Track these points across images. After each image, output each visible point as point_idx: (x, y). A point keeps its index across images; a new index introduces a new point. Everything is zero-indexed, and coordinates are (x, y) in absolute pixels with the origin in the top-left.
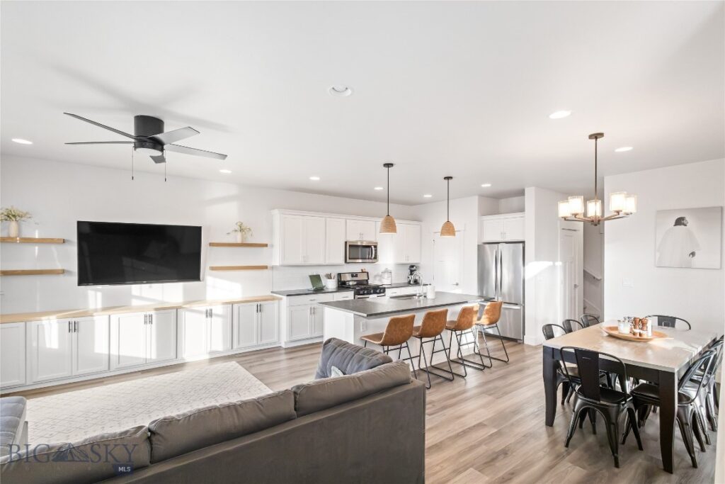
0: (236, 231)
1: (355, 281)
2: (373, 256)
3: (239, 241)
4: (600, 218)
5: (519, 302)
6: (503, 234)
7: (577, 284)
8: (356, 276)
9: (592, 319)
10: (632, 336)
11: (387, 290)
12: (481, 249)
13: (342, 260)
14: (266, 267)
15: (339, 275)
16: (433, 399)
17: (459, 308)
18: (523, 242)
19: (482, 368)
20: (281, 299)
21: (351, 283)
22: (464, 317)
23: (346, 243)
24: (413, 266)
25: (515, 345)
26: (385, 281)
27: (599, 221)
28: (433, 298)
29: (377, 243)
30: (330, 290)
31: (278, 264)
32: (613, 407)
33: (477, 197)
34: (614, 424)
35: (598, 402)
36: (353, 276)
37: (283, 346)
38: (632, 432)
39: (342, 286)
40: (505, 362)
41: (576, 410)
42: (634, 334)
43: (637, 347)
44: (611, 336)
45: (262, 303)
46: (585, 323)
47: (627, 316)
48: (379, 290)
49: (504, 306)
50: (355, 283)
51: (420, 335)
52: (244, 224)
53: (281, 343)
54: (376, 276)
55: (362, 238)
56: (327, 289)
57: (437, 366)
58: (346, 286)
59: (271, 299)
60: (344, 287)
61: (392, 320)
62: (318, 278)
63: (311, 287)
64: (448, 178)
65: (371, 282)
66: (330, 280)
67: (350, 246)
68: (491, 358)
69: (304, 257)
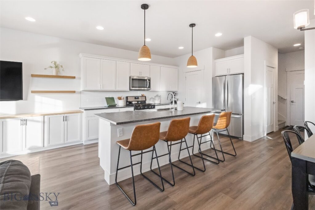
0: (51, 67)
1: (136, 101)
2: (148, 86)
3: (54, 74)
6: (229, 70)
7: (275, 101)
8: (138, 98)
11: (156, 106)
12: (214, 80)
13: (127, 89)
14: (74, 92)
15: (127, 98)
17: (200, 116)
18: (243, 74)
19: (217, 162)
20: (83, 112)
21: (134, 103)
22: (203, 123)
23: (130, 77)
24: (173, 93)
26: (157, 102)
28: (181, 110)
29: (150, 78)
30: (120, 107)
33: (211, 48)
36: (135, 98)
37: (84, 144)
39: (129, 104)
40: (234, 156)
45: (67, 115)
48: (152, 106)
49: (232, 116)
50: (136, 102)
51: (166, 139)
52: (58, 63)
53: (83, 141)
54: (150, 99)
55: (141, 75)
56: (118, 106)
57: (183, 161)
58: (130, 104)
59: (77, 112)
60: (129, 105)
61: (136, 128)
62: (112, 99)
63: (105, 105)
64: (192, 25)
65: (147, 102)
66: (120, 101)
67: (133, 79)
68: (223, 153)
69: (101, 85)
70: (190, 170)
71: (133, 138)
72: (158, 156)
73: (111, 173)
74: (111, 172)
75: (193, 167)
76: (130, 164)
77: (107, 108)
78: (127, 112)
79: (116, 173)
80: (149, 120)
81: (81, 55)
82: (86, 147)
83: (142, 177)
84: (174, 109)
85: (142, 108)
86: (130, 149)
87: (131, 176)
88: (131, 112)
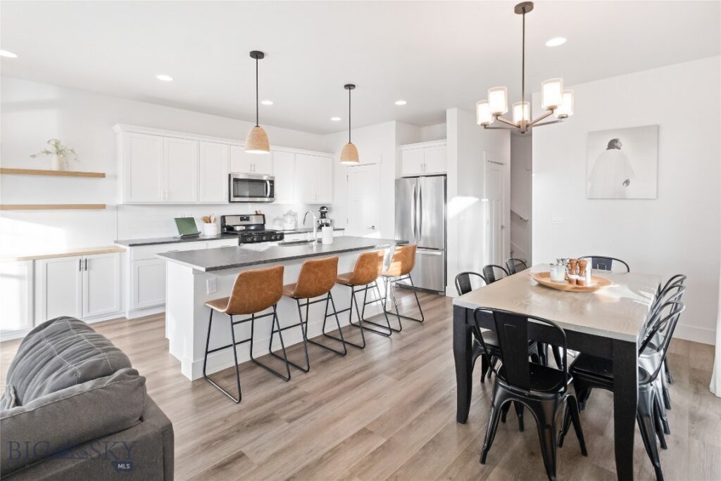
0: (48, 153)
1: (243, 225)
2: (269, 194)
3: (55, 167)
4: (529, 122)
5: (440, 245)
7: (504, 224)
8: (248, 219)
9: (518, 264)
10: (566, 283)
11: (285, 236)
12: (399, 183)
13: (224, 199)
14: (103, 207)
15: (223, 218)
16: (307, 390)
17: (357, 255)
18: (445, 175)
19: (388, 332)
20: (124, 250)
21: (238, 228)
22: (362, 266)
23: (230, 175)
24: (323, 208)
25: (434, 299)
26: (288, 226)
27: (527, 126)
28: (330, 242)
29: (274, 178)
30: (208, 237)
31: (121, 203)
32: (548, 399)
33: (394, 123)
34: (548, 426)
35: (526, 393)
36: (242, 219)
37: (128, 317)
38: (572, 428)
39: (227, 231)
40: (420, 322)
41: (495, 403)
42: (570, 281)
43: (576, 300)
44: (541, 285)
45: (88, 257)
46: (511, 268)
47: (560, 258)
48: (276, 236)
49: (418, 251)
50: (244, 228)
51: (296, 294)
52: (63, 144)
53: (125, 313)
54: (275, 220)
55: (254, 171)
56: (204, 235)
57: (331, 335)
58: (231, 232)
59: (111, 251)
60: (229, 234)
61: (241, 276)
62: (191, 221)
63: (176, 234)
64: (350, 87)
65: (268, 227)
66: (209, 224)
67: (236, 180)
68: (399, 316)
69: (164, 193)
70: (339, 347)
71: (235, 293)
72: (281, 328)
73: (194, 360)
74: (195, 357)
75: (345, 343)
76: (231, 343)
77: (178, 242)
78: (223, 249)
79: (204, 359)
80: (265, 262)
81: (117, 127)
82: (133, 323)
83: (253, 364)
84: (316, 241)
85: (255, 239)
86: (231, 313)
87: (233, 364)
88: (233, 248)
